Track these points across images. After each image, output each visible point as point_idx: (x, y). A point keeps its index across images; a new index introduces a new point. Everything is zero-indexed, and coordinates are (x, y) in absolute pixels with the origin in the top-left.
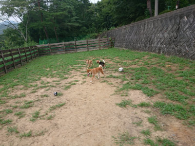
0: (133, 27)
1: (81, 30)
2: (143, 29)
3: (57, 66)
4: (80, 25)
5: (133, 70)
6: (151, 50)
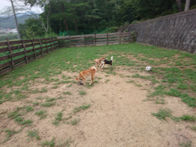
0: (161, 21)
1: (100, 23)
2: (173, 24)
3: (77, 60)
4: (101, 18)
5: (163, 70)
6: (181, 48)
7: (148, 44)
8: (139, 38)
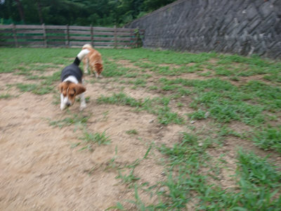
7: (160, 48)
8: (147, 40)
